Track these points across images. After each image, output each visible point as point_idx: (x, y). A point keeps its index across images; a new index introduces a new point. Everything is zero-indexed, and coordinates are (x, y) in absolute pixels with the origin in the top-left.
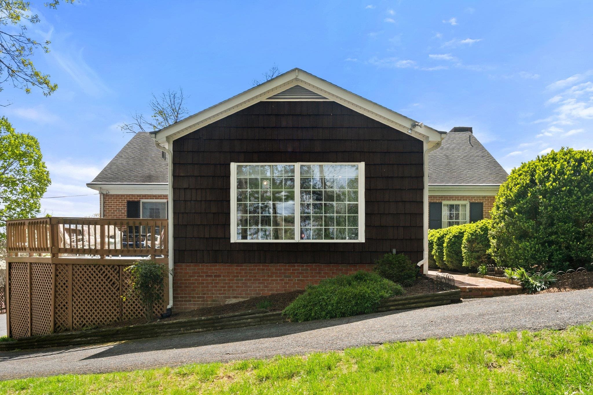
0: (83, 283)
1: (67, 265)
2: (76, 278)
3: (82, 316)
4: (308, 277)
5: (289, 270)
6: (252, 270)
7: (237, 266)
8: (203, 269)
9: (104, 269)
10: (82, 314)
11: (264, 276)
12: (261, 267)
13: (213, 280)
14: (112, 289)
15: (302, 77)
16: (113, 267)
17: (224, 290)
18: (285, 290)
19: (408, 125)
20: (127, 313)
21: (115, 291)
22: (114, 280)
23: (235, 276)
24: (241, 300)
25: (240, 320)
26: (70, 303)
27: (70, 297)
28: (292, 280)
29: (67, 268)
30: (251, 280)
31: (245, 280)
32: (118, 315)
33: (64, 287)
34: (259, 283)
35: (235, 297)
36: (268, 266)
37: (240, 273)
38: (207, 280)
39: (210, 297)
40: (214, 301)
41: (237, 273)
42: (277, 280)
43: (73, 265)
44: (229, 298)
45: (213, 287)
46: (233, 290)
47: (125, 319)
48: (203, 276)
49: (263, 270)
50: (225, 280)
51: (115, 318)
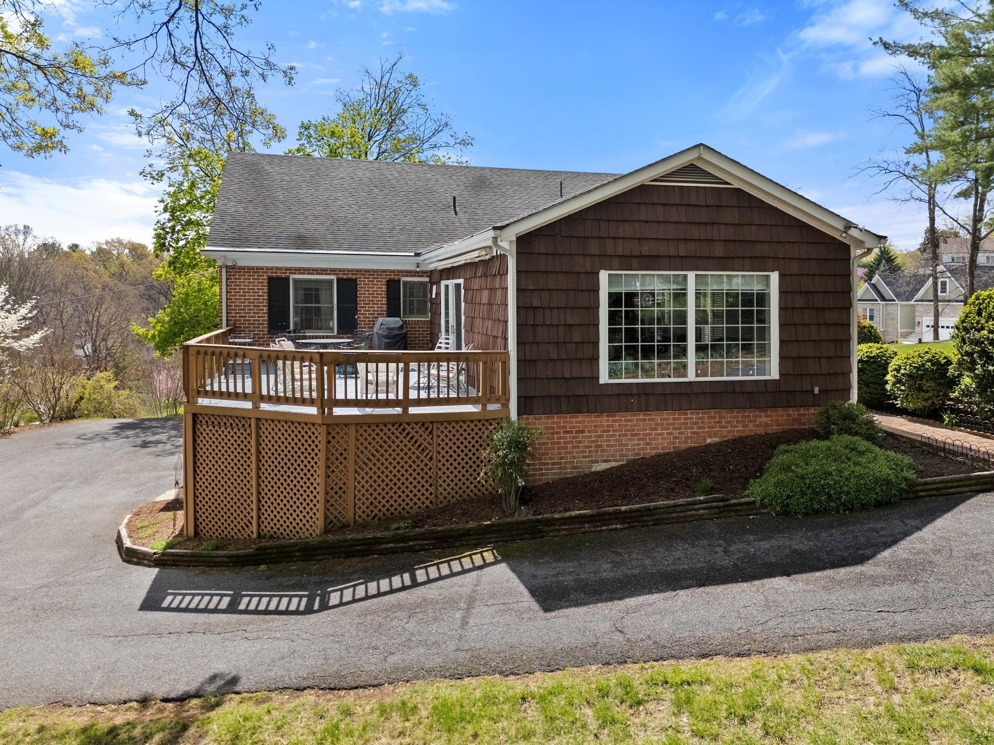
0: (373, 451)
1: (346, 425)
2: (362, 444)
3: (372, 503)
4: (704, 428)
5: (679, 419)
6: (629, 421)
7: (607, 416)
8: (560, 422)
9: (409, 429)
10: (371, 499)
11: (646, 430)
12: (642, 417)
13: (574, 438)
14: (422, 457)
15: (707, 156)
16: (423, 425)
17: (590, 452)
18: (674, 447)
19: (840, 226)
20: (445, 493)
21: (426, 461)
22: (425, 443)
23: (605, 431)
24: (614, 464)
25: (686, 511)
26: (351, 483)
27: (351, 474)
28: (683, 433)
29: (345, 429)
30: (627, 435)
31: (620, 435)
32: (432, 498)
33: (341, 458)
34: (639, 439)
35: (605, 461)
36: (651, 415)
37: (612, 426)
38: (566, 438)
39: (569, 462)
40: (575, 468)
41: (607, 426)
42: (663, 434)
43: (357, 424)
44: (597, 462)
45: (574, 447)
46: (602, 451)
47: (441, 502)
48: (559, 433)
49: (645, 420)
50: (590, 437)
51: (427, 503)
